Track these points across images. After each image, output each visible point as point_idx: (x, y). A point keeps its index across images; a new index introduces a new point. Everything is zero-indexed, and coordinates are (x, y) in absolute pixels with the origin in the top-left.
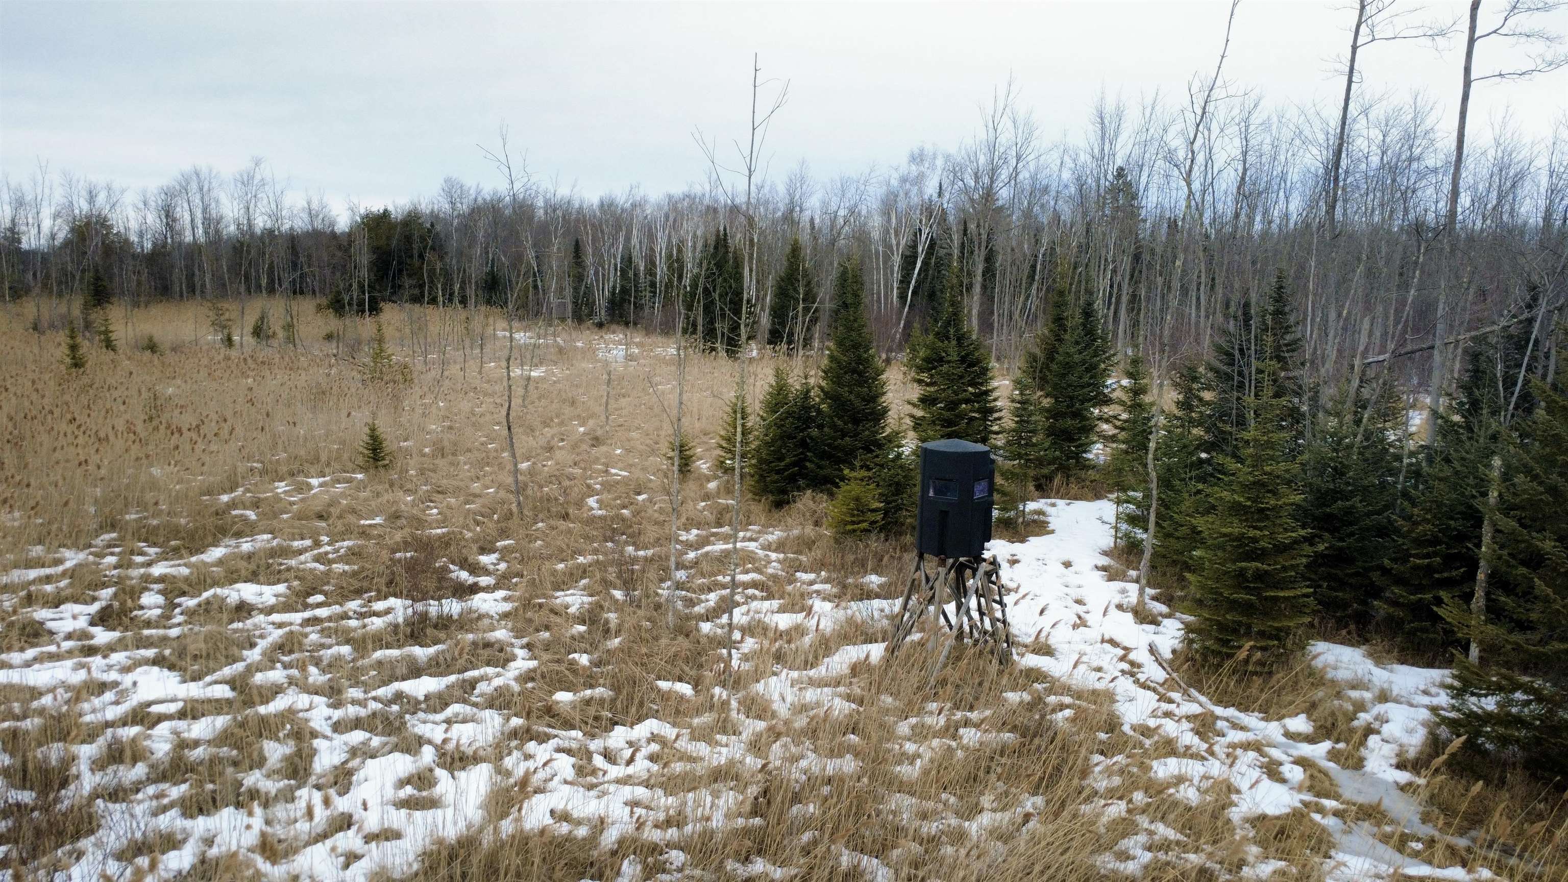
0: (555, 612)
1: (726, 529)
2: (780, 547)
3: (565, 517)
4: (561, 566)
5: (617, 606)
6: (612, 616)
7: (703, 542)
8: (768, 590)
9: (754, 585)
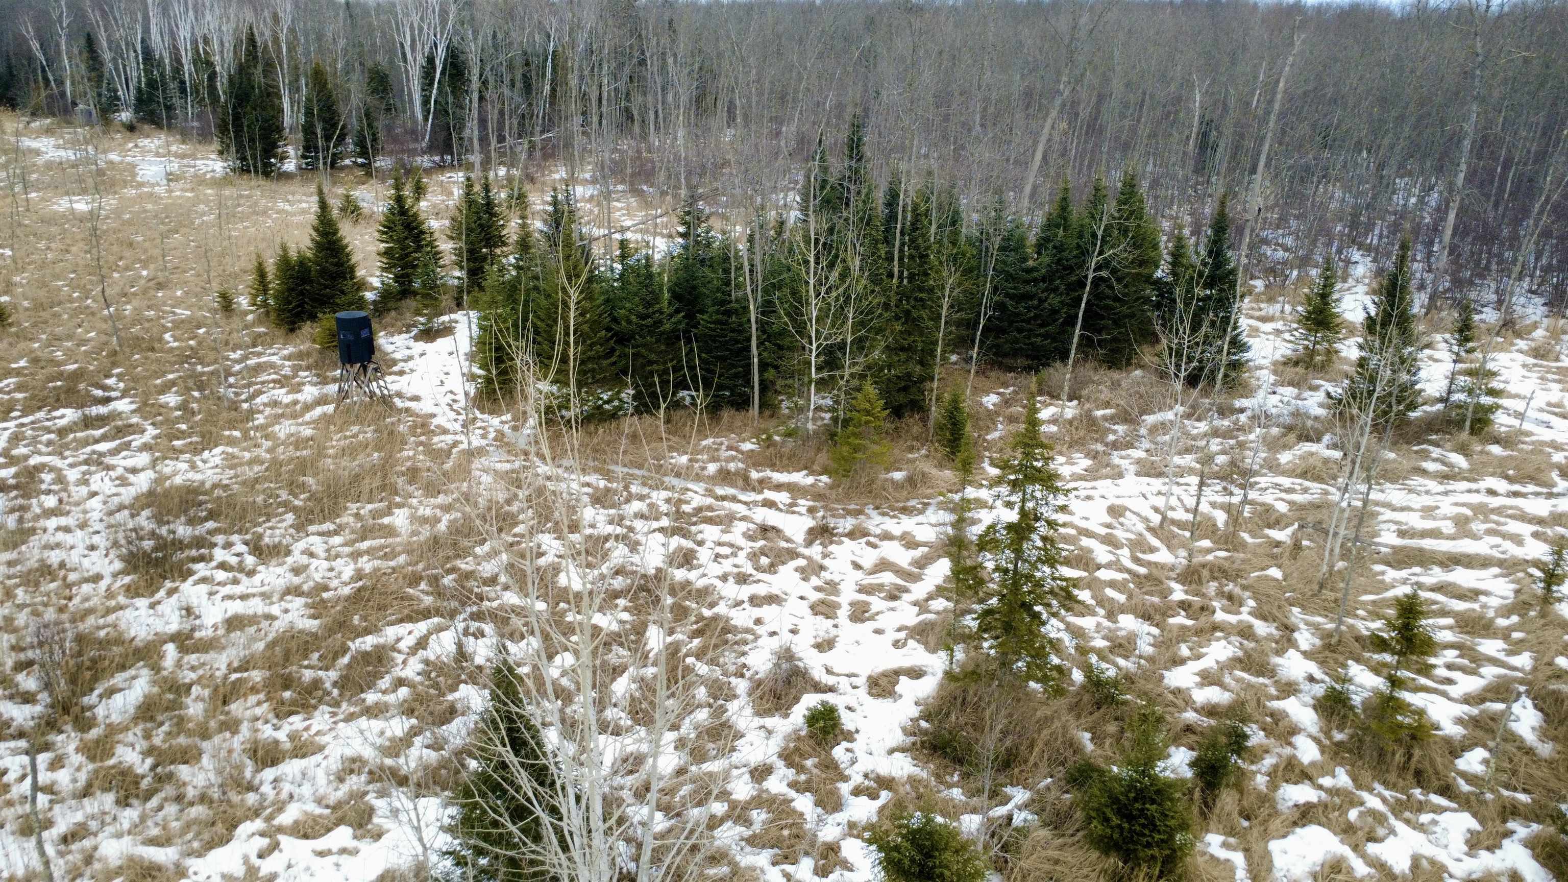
0: (161, 406)
1: (259, 349)
2: (288, 358)
3: (153, 349)
4: (158, 381)
5: (197, 400)
6: (195, 406)
7: (245, 358)
8: (280, 383)
9: (274, 381)
